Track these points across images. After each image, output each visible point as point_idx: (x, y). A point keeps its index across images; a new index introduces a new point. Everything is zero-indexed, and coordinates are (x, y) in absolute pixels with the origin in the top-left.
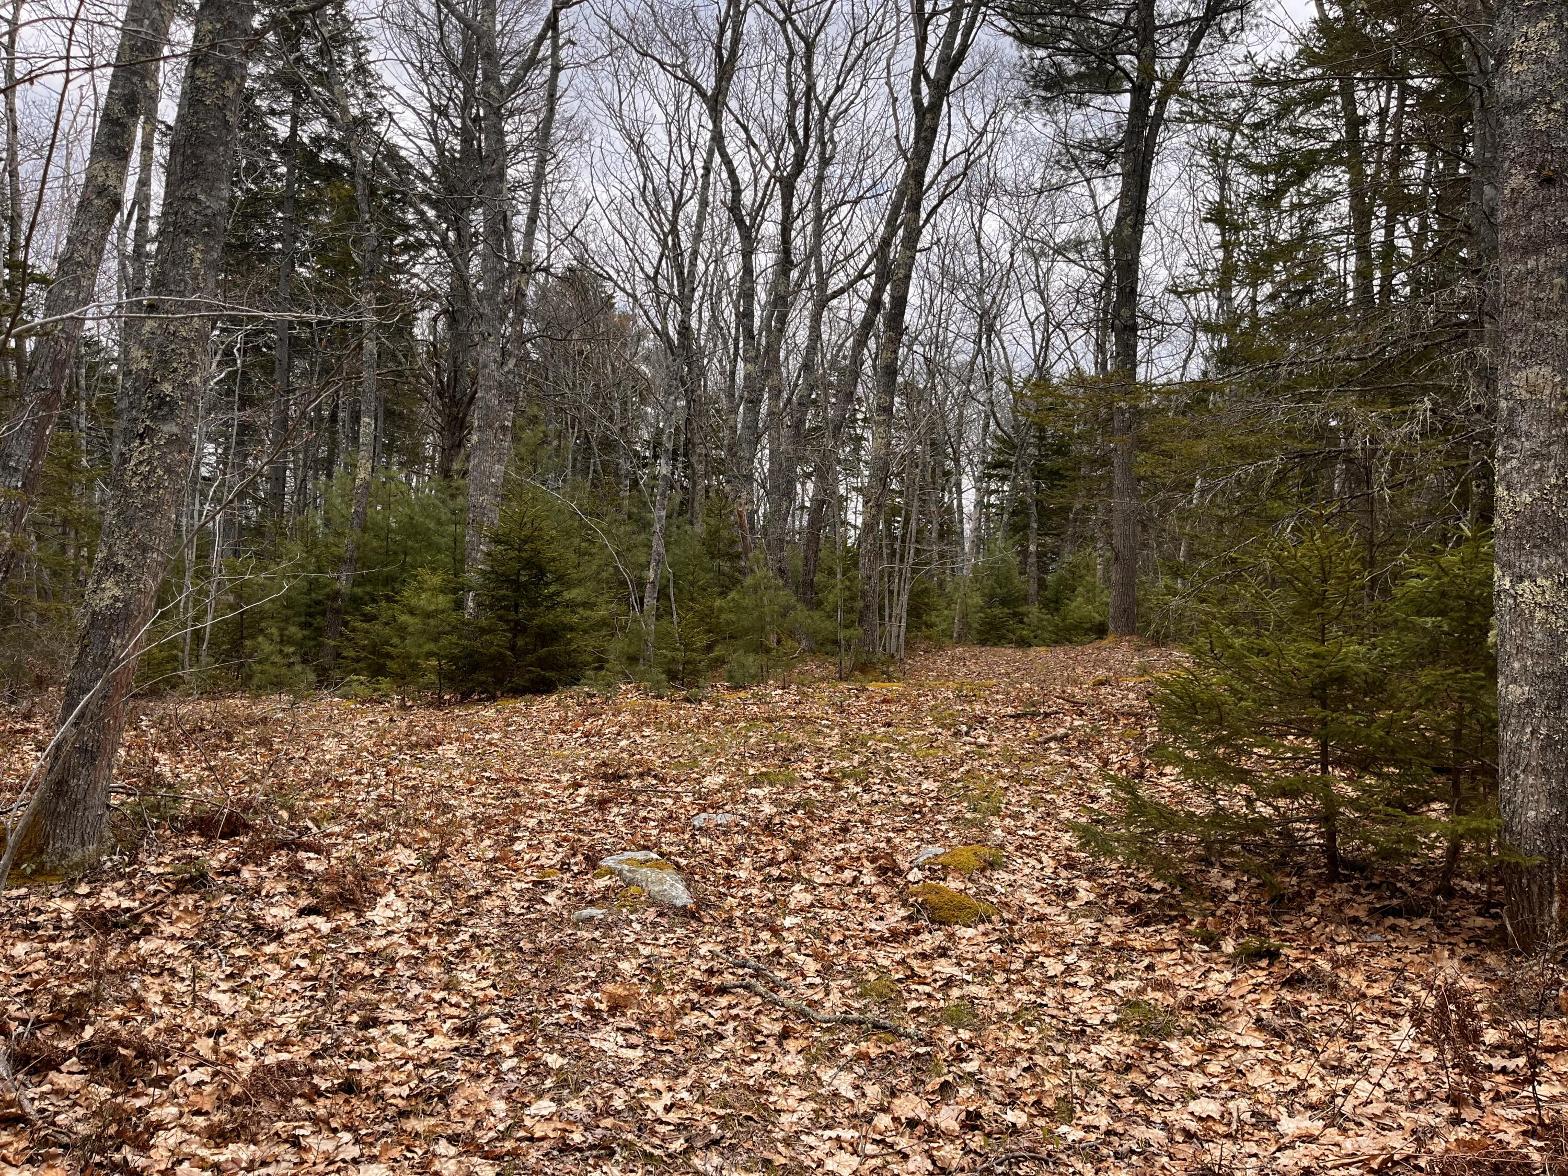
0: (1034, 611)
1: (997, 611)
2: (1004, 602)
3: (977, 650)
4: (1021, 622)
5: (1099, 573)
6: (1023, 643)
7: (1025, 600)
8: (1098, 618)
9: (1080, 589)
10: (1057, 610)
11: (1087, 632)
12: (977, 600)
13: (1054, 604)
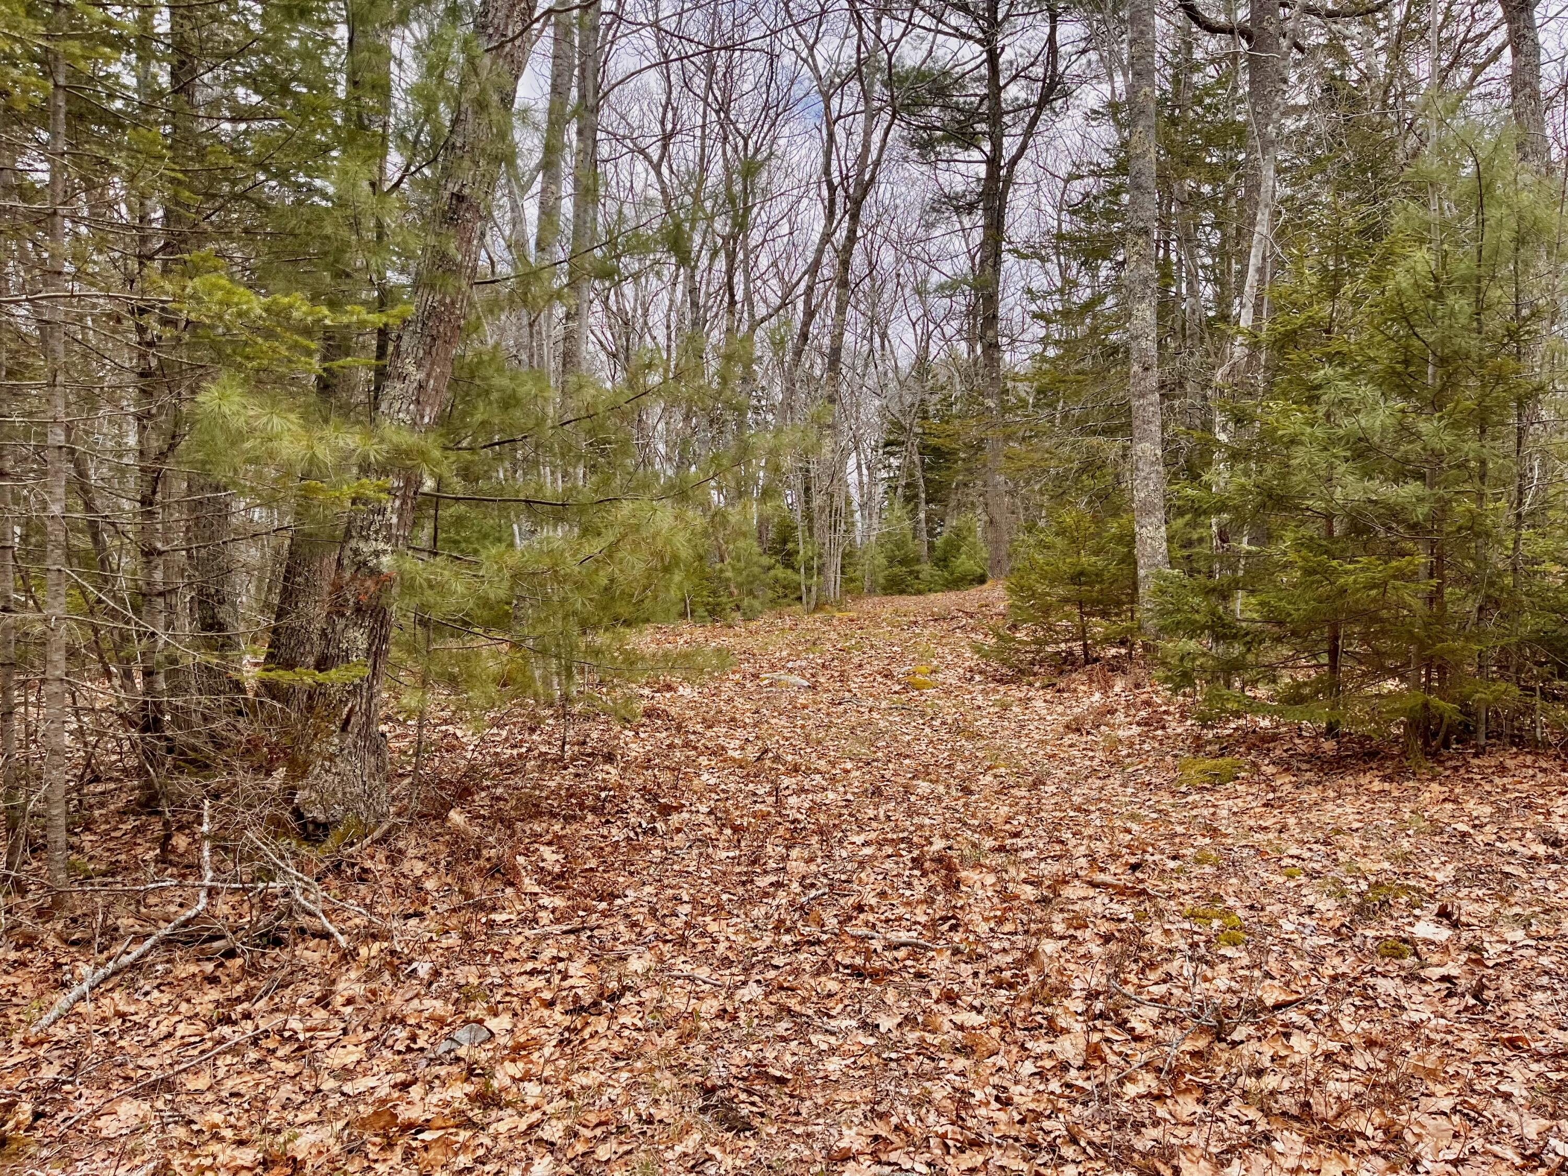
0: (926, 569)
1: (896, 570)
2: (902, 562)
3: (884, 599)
4: (917, 578)
5: (979, 534)
6: (919, 592)
7: (918, 561)
8: (980, 571)
9: (964, 549)
10: (946, 567)
11: (971, 582)
12: (881, 560)
13: (943, 562)
